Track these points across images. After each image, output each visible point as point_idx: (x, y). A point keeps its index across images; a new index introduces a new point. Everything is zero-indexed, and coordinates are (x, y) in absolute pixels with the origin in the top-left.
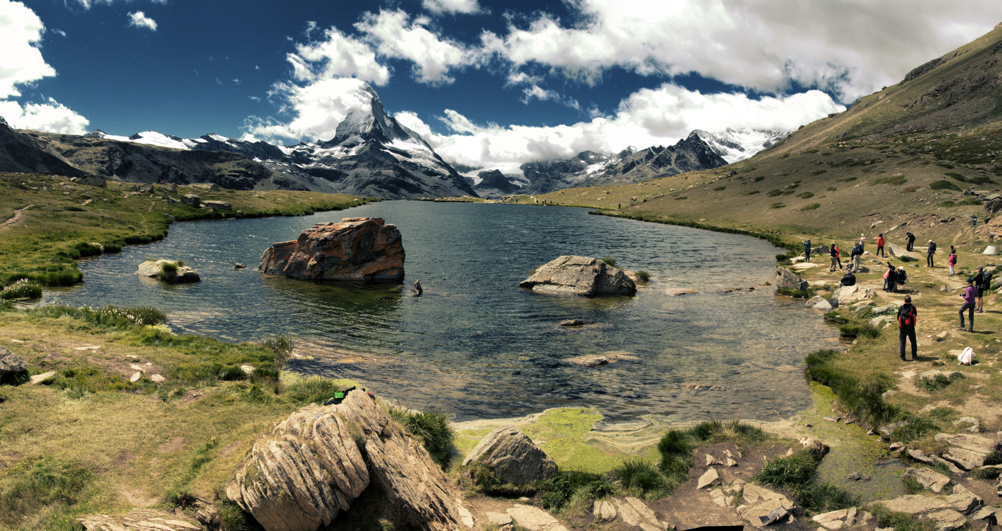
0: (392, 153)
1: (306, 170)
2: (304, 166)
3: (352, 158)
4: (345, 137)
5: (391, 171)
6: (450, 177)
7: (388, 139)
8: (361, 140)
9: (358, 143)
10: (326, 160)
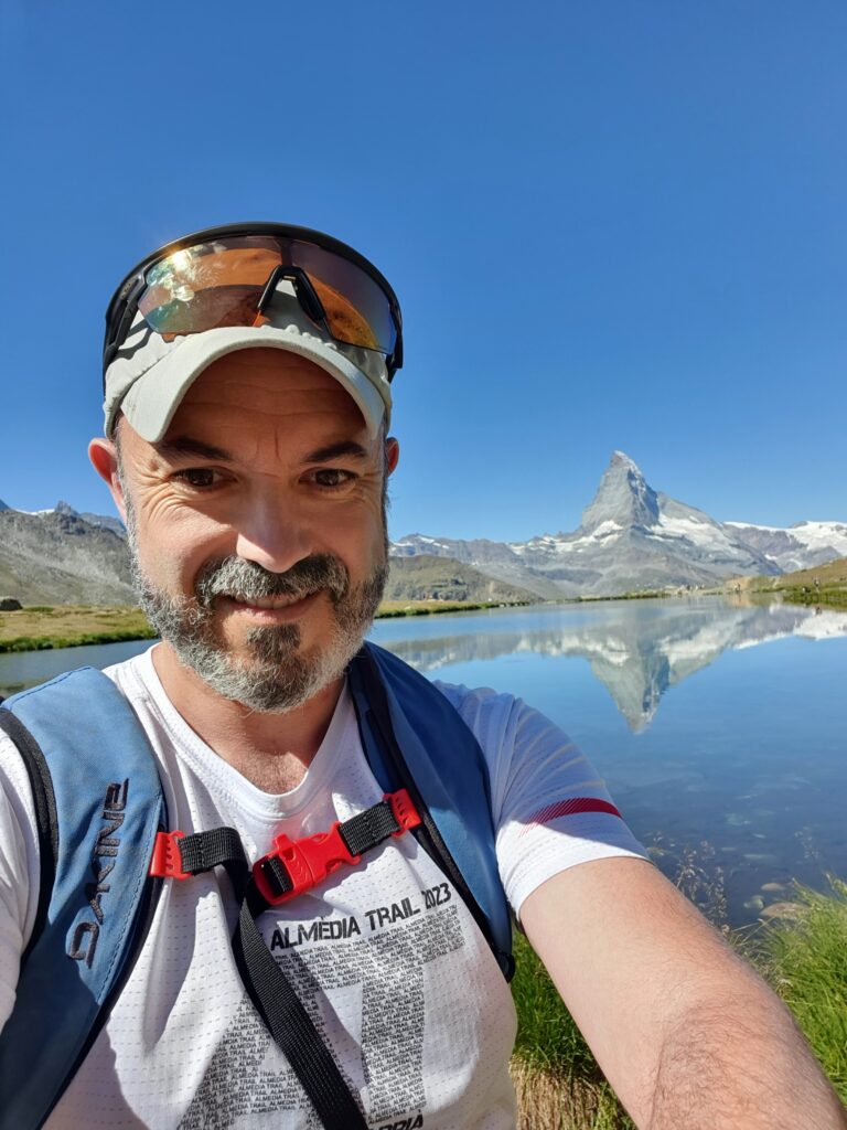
0: (661, 539)
1: (543, 573)
2: (541, 568)
3: (607, 551)
4: (593, 526)
5: (663, 565)
6: (754, 563)
7: (656, 522)
8: (617, 527)
9: (613, 532)
10: (571, 557)
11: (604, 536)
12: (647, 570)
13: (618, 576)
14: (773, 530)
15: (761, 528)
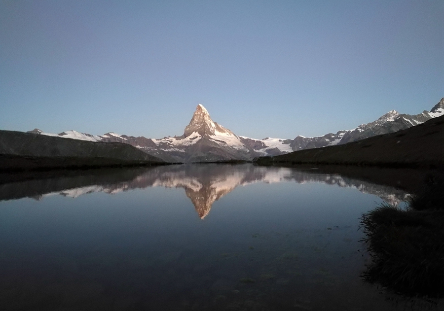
0: (216, 142)
1: (168, 152)
2: (167, 150)
3: (194, 145)
4: (189, 134)
5: (216, 152)
6: (249, 153)
7: (213, 134)
8: (199, 135)
9: (197, 137)
10: (180, 147)
11: (194, 138)
12: (210, 153)
13: (198, 155)
14: (256, 140)
15: (252, 139)
